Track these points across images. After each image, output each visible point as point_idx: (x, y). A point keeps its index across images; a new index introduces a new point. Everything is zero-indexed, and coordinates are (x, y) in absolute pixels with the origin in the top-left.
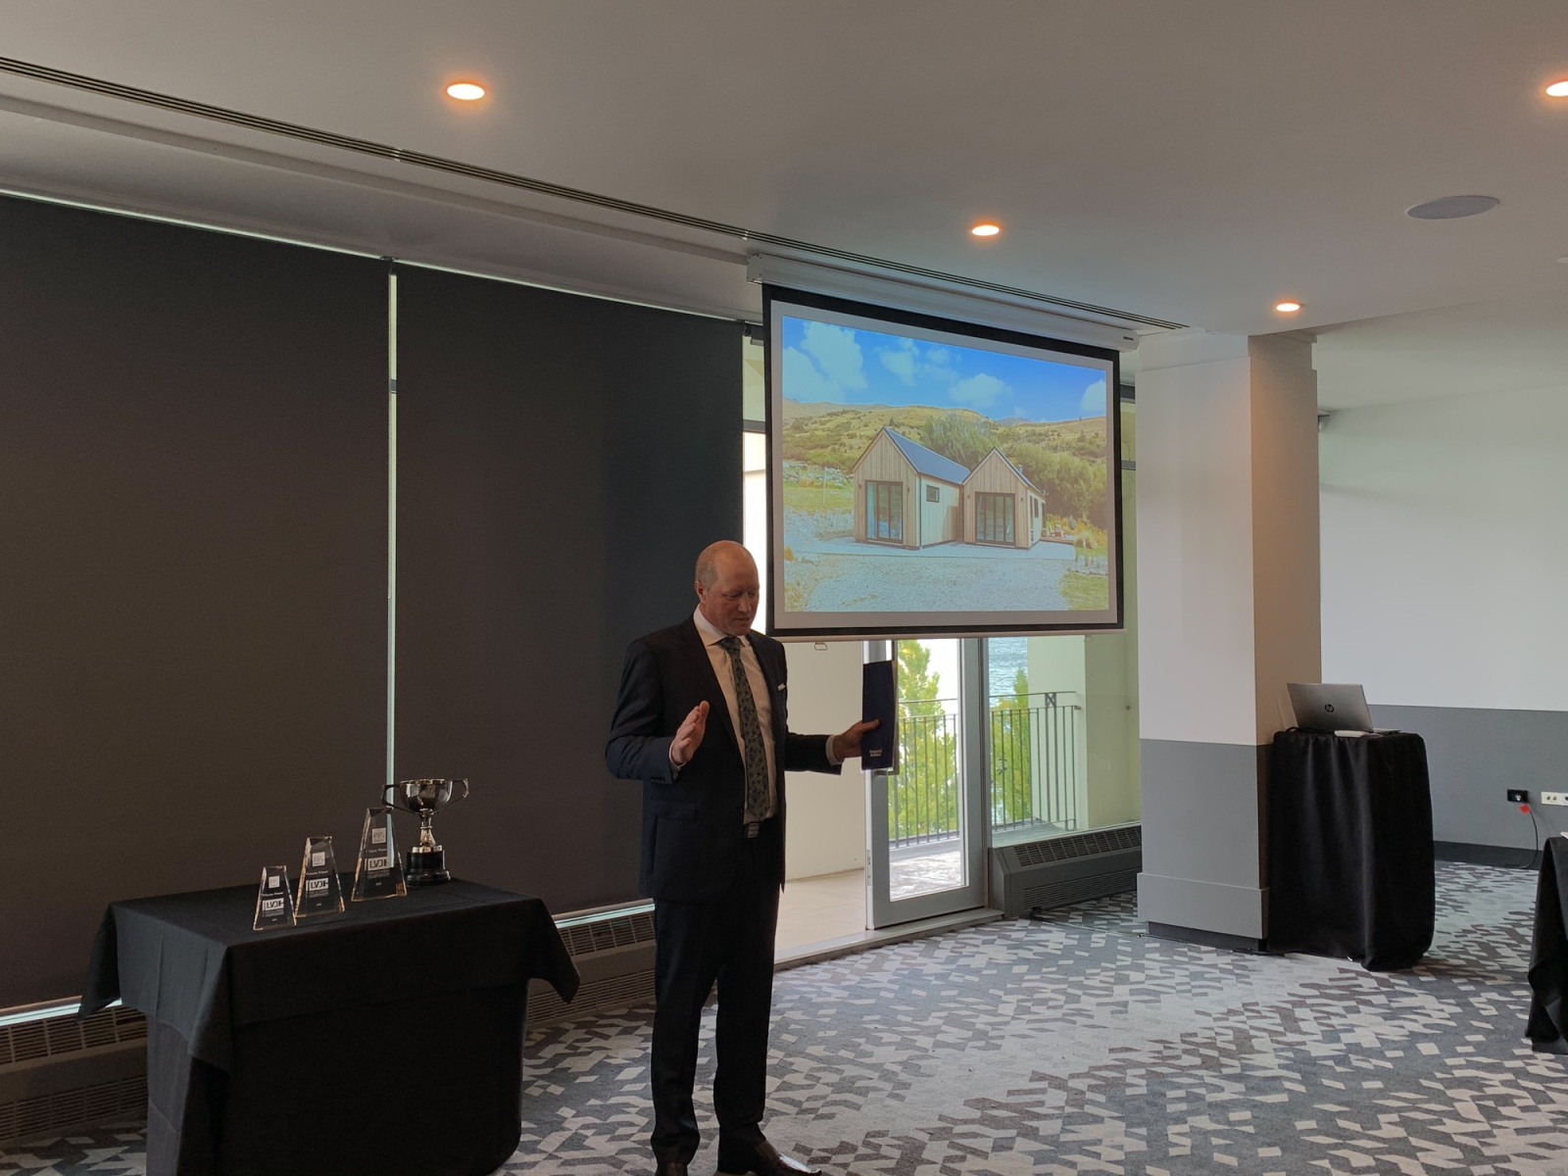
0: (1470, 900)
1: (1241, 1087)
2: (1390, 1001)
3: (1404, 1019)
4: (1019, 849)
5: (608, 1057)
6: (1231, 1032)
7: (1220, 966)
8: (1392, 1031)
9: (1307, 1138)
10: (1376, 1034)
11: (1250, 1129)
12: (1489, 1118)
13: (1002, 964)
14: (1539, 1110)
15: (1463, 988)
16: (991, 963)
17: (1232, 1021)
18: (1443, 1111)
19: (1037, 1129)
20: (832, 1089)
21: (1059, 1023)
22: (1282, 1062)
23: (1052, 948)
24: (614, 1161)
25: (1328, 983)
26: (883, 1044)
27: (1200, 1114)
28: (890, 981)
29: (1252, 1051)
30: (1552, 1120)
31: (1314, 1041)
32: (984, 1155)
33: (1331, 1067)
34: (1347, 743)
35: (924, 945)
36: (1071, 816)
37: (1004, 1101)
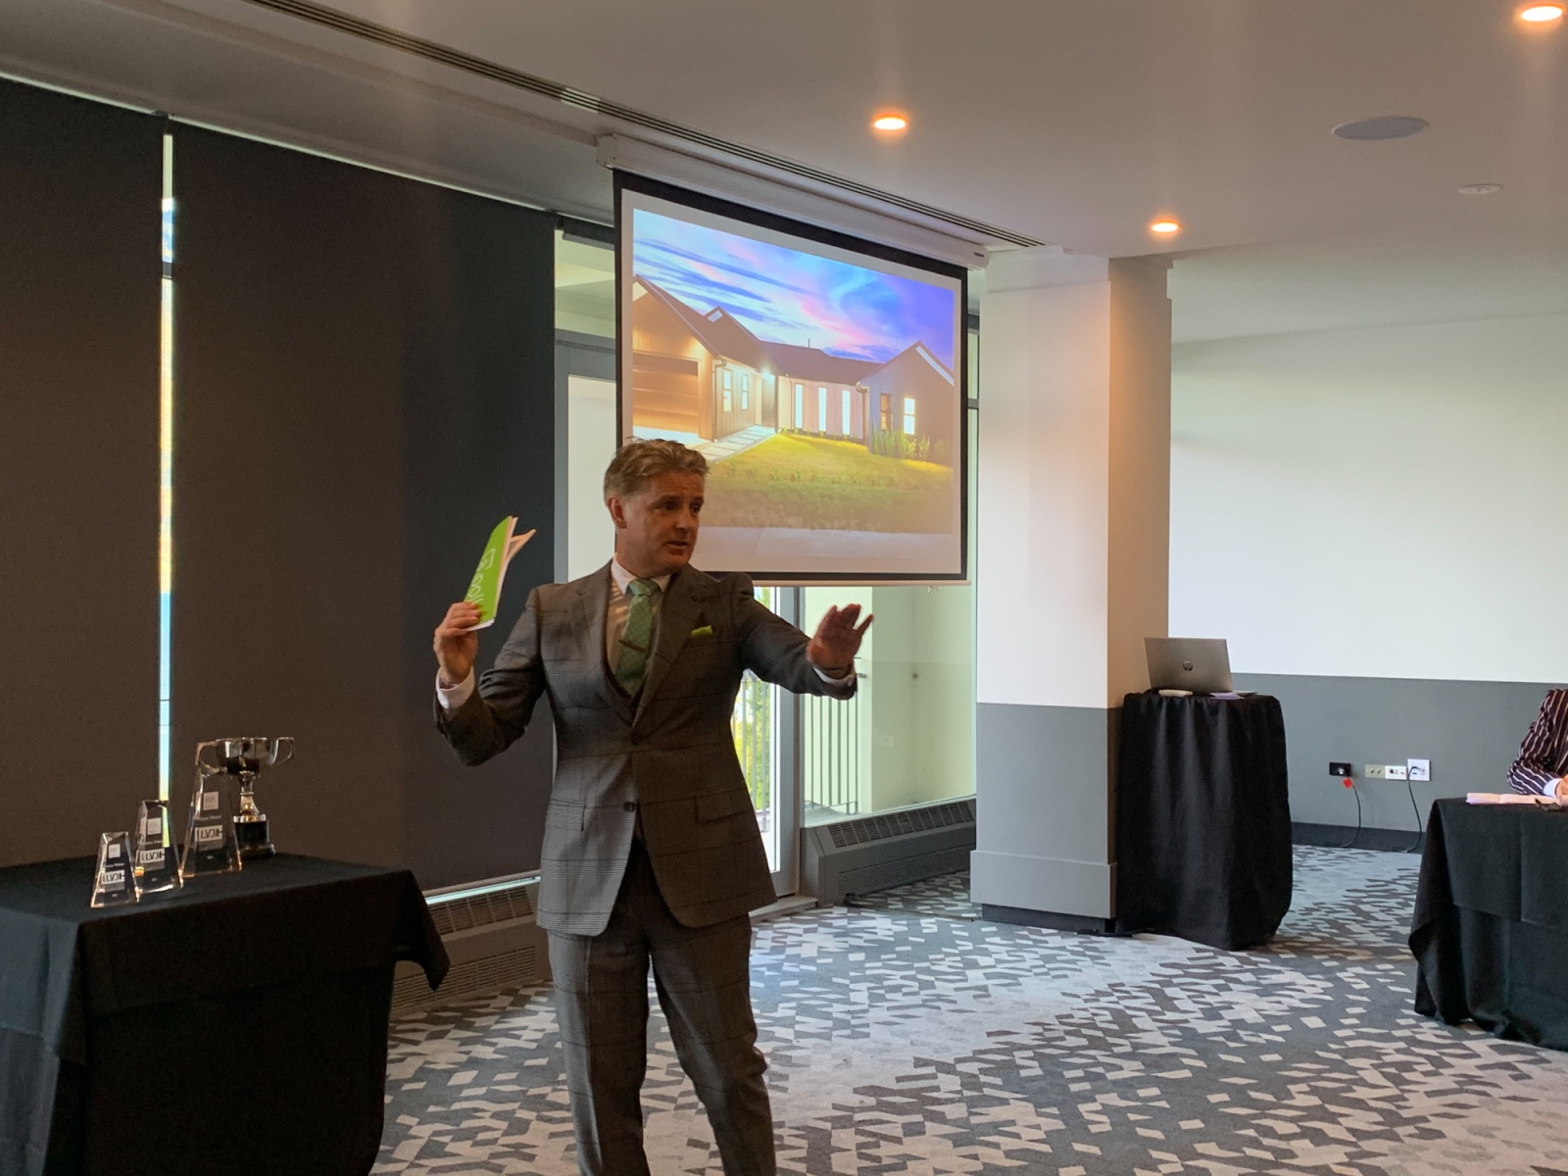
0: (1303, 879)
1: (1138, 1065)
2: (1258, 978)
3: (1279, 995)
4: (833, 828)
6: (1107, 1012)
7: (1068, 948)
8: (1271, 1007)
9: (1225, 1110)
11: (1164, 1104)
12: (1395, 1084)
13: (835, 953)
14: (1441, 1074)
15: (1327, 964)
17: (1104, 1001)
18: (1350, 1080)
19: (943, 1113)
21: (924, 1010)
22: (1172, 1039)
23: (881, 935)
25: (1189, 963)
27: (1108, 1092)
29: (1136, 1029)
30: (1457, 1082)
31: (1196, 1019)
32: (897, 1140)
33: (1223, 1043)
36: (852, 799)
37: (896, 1088)
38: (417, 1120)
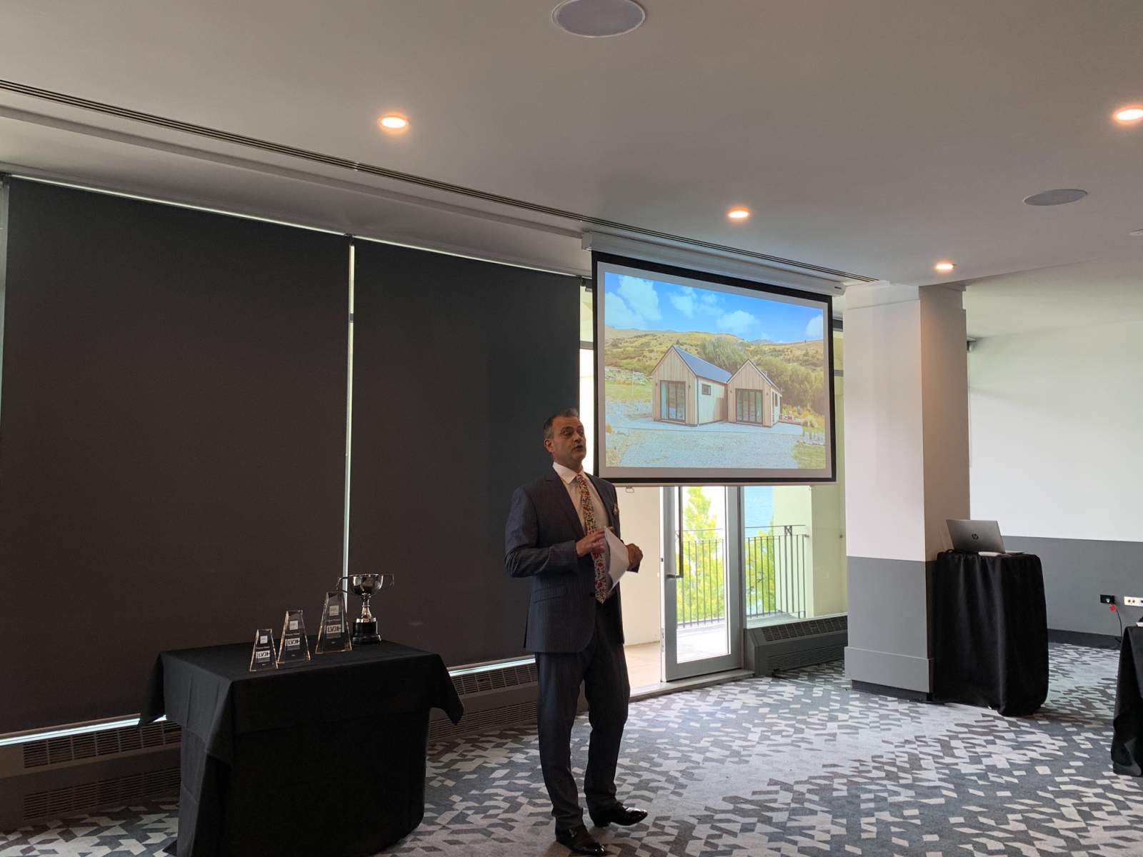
0: (1074, 669)
1: (912, 793)
2: (1018, 737)
3: (1027, 749)
4: (765, 629)
5: (484, 763)
6: (906, 755)
7: (900, 710)
8: (1018, 758)
9: (957, 829)
10: (1007, 759)
11: (918, 822)
12: (1085, 819)
13: (752, 707)
14: (1120, 814)
15: (1068, 729)
16: (744, 706)
17: (908, 748)
18: (1053, 813)
19: (771, 818)
20: (633, 787)
21: (790, 747)
22: (941, 776)
23: (787, 697)
24: (485, 832)
25: (975, 724)
26: (669, 759)
27: (884, 810)
28: (676, 717)
29: (920, 768)
30: (1129, 821)
31: (964, 763)
32: (734, 834)
33: (976, 781)
34: (987, 561)
35: (700, 693)
36: (802, 609)
37: (750, 799)
38: (461, 798)
